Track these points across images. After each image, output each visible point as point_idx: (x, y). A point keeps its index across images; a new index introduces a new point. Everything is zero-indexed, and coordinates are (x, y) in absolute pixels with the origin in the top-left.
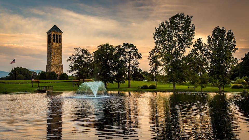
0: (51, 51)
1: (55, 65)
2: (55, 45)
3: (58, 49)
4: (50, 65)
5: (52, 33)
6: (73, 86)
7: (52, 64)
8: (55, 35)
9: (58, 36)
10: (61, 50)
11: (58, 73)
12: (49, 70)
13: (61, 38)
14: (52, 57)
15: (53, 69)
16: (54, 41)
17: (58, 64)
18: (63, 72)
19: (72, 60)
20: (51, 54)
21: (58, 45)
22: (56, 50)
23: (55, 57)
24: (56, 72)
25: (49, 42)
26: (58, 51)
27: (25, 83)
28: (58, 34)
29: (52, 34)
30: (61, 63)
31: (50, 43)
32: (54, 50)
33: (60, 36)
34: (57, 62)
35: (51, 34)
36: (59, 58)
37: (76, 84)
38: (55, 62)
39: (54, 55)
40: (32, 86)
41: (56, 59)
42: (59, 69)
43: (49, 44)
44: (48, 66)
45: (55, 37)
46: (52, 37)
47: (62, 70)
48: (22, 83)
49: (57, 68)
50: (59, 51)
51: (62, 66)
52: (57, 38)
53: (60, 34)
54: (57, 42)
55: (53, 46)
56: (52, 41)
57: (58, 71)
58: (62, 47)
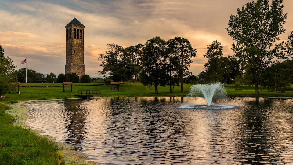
0: (72, 49)
1: (76, 65)
2: (76, 41)
3: (79, 46)
4: (70, 66)
5: (73, 27)
6: (112, 91)
7: (73, 64)
8: (76, 29)
9: (79, 31)
10: (83, 47)
11: (80, 75)
12: (69, 71)
13: (83, 33)
14: (72, 55)
15: (74, 71)
16: (75, 37)
17: (80, 64)
18: (85, 74)
19: (103, 58)
20: (71, 52)
21: (79, 41)
22: (77, 48)
23: (75, 55)
24: (77, 74)
25: (68, 38)
26: (79, 49)
27: (49, 87)
28: (80, 28)
29: (73, 29)
30: (83, 63)
31: (70, 39)
32: (74, 48)
33: (81, 30)
34: (78, 62)
35: (71, 29)
36: (81, 57)
37: (115, 88)
38: (76, 62)
39: (75, 53)
40: (64, 90)
41: (77, 59)
42: (81, 70)
43: (68, 40)
44: (67, 67)
45: (76, 32)
46: (73, 31)
47: (84, 71)
48: (46, 87)
49: (79, 68)
50: (81, 48)
51: (84, 67)
52: (78, 34)
53: (82, 29)
54: (78, 38)
55: (74, 43)
56: (72, 37)
57: (79, 73)
58: (83, 44)
